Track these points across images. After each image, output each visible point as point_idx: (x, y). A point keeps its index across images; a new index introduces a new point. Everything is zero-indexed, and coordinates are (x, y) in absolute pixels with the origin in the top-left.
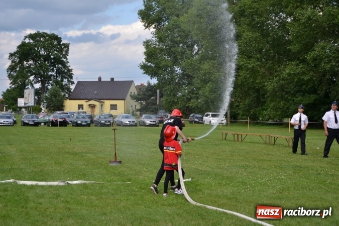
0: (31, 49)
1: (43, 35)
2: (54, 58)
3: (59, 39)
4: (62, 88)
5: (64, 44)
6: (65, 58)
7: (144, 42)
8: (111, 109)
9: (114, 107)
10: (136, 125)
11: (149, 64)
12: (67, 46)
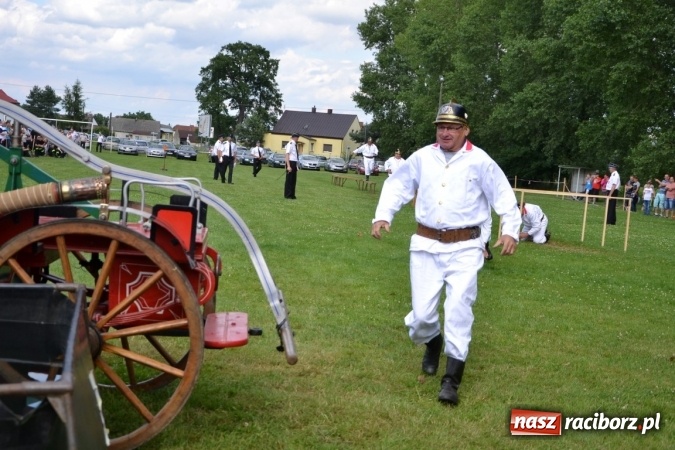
0: (228, 64)
1: (247, 46)
2: (259, 78)
3: (266, 54)
4: (266, 117)
5: (272, 61)
6: (272, 78)
7: (362, 66)
8: (325, 150)
9: (328, 148)
10: (318, 169)
11: (365, 95)
12: (276, 63)
